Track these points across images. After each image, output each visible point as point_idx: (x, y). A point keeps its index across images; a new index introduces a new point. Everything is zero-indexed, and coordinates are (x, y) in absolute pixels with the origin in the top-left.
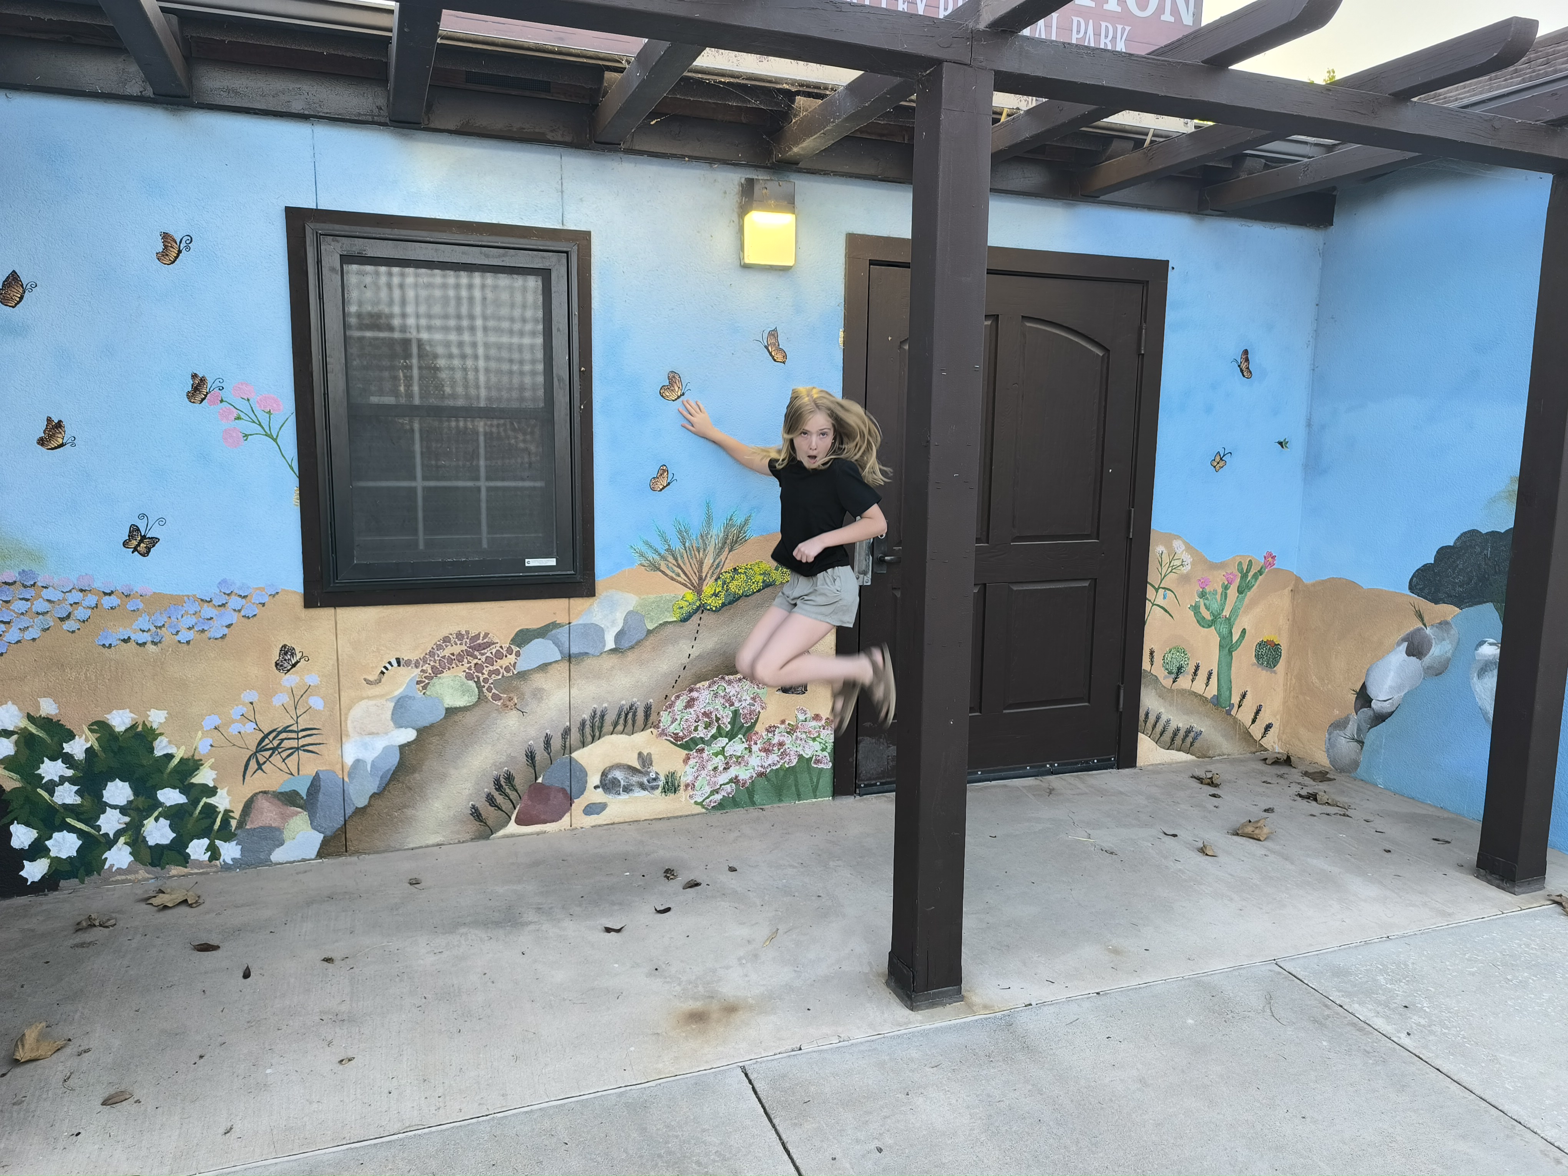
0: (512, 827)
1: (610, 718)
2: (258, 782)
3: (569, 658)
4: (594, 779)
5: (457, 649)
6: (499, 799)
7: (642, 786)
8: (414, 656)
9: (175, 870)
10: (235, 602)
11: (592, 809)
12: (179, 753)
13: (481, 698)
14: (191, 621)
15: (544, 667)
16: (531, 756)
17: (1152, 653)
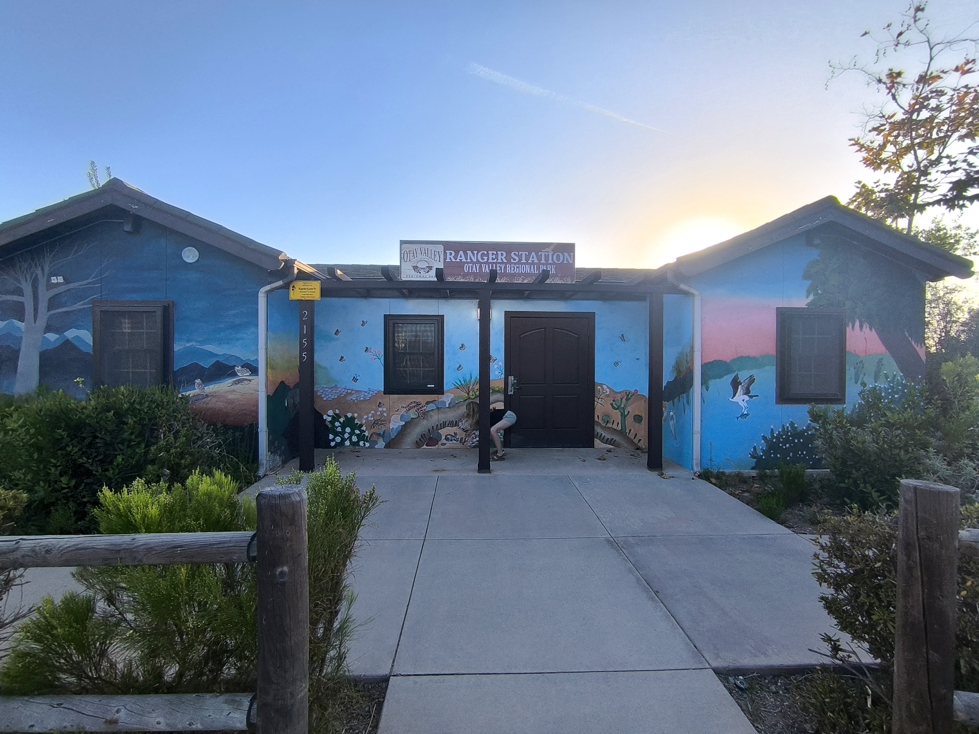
0: (425, 447)
1: (447, 423)
2: (373, 430)
3: (438, 408)
4: (443, 437)
5: (414, 405)
6: (422, 439)
7: (455, 440)
8: (405, 406)
9: (357, 447)
10: (371, 392)
11: (443, 444)
12: (359, 423)
13: (419, 416)
14: (363, 396)
15: (432, 410)
16: (429, 430)
17: (598, 416)
